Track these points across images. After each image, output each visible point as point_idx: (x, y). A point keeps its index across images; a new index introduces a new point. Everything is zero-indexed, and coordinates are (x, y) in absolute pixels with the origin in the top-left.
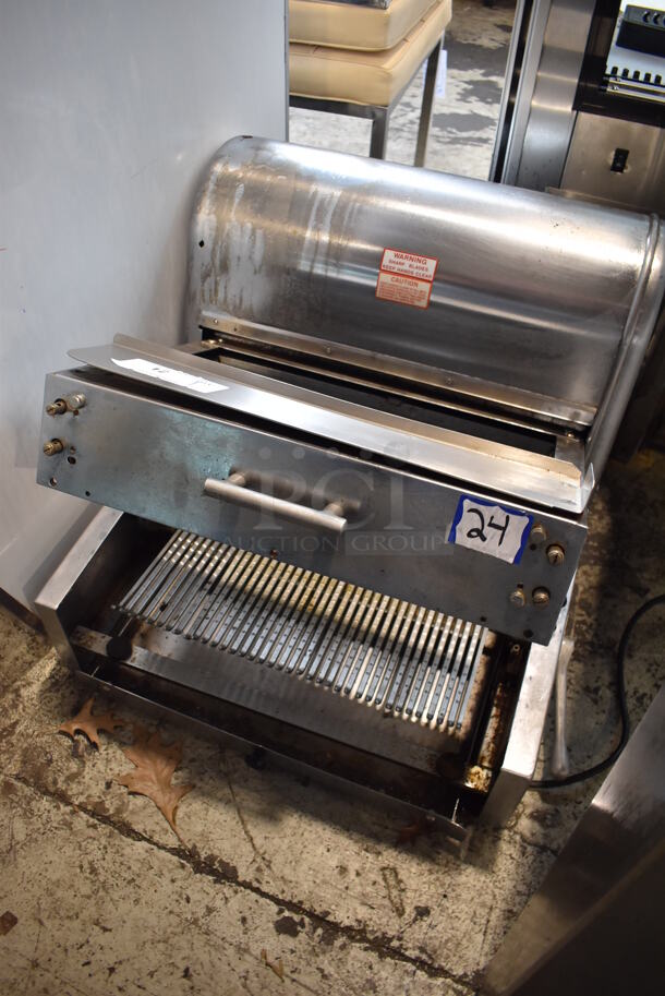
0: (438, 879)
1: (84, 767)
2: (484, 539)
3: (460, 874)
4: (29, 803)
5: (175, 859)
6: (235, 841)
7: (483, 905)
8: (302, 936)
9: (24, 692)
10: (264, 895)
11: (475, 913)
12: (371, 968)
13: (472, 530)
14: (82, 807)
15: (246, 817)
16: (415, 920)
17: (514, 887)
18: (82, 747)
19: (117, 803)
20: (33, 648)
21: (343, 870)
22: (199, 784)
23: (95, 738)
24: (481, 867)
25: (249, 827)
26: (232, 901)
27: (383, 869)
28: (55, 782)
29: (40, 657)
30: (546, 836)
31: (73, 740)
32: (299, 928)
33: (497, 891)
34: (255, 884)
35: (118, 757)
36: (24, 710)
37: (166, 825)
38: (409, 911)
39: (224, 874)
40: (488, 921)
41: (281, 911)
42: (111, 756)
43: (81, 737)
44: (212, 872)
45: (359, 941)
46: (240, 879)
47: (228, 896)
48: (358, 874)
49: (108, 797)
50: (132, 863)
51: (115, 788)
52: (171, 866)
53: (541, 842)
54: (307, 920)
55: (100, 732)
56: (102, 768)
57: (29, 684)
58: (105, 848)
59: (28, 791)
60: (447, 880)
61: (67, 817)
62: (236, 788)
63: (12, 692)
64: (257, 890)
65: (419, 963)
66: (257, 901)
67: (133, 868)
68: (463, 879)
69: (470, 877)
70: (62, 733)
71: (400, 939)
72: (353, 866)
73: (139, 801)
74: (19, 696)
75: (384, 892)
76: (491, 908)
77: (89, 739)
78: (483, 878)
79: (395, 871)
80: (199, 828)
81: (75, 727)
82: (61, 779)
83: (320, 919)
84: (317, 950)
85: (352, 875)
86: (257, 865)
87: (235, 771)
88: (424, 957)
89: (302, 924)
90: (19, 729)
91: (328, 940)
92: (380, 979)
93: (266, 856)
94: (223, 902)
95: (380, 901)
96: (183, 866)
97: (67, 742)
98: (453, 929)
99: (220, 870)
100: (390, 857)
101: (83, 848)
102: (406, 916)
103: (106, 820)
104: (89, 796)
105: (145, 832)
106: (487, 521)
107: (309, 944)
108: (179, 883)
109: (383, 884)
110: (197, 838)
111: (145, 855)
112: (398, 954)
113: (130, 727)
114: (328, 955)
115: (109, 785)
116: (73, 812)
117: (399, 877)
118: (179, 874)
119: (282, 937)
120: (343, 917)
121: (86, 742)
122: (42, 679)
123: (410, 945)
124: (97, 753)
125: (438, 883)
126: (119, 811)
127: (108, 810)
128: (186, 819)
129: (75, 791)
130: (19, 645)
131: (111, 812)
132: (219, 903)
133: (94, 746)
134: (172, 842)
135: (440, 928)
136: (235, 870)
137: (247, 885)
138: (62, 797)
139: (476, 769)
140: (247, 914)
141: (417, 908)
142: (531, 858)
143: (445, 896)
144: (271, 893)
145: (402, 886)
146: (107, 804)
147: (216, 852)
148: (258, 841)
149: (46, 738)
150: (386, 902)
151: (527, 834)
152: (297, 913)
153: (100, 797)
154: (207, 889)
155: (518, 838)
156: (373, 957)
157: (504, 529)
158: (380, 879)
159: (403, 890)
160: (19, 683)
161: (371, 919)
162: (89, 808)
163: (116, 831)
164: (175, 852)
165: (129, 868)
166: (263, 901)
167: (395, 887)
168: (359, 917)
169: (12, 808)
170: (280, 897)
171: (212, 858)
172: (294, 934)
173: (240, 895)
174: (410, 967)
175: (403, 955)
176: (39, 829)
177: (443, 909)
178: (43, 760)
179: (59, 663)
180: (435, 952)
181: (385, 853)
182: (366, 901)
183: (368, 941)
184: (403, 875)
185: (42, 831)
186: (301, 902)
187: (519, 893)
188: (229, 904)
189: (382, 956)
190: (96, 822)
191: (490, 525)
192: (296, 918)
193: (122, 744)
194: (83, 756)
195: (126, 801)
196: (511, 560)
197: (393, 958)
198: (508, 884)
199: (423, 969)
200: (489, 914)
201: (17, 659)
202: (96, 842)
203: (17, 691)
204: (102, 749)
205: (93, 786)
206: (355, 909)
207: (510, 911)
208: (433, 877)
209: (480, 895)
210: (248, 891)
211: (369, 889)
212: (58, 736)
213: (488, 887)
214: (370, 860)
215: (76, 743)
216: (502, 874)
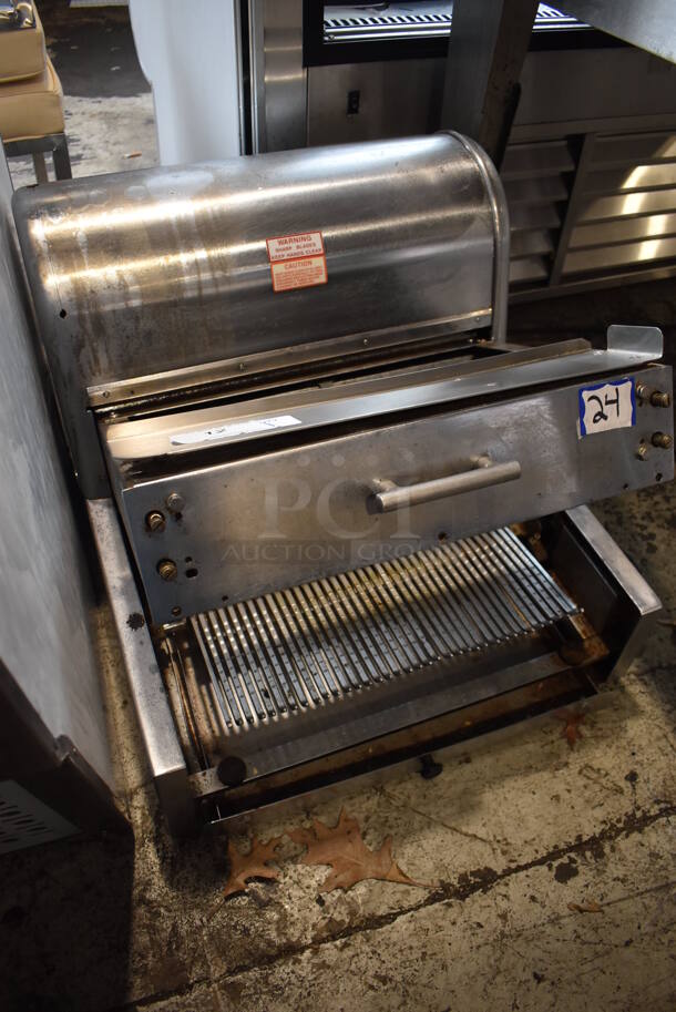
0: (618, 747)
1: (283, 906)
2: (606, 418)
3: (626, 731)
4: (267, 983)
5: (437, 905)
6: (466, 847)
7: (659, 739)
8: (581, 868)
9: (152, 895)
10: (526, 867)
11: (660, 748)
12: (643, 845)
13: (596, 415)
14: (318, 941)
15: (453, 824)
16: (633, 786)
17: (663, 710)
18: (261, 892)
19: (343, 909)
21: (557, 798)
22: (392, 832)
23: (268, 874)
24: (634, 715)
25: (464, 829)
26: (510, 893)
27: (580, 772)
28: (270, 943)
30: (645, 661)
31: (247, 894)
32: (574, 865)
33: (657, 722)
34: (513, 865)
35: (303, 872)
36: (170, 911)
37: (402, 887)
38: (623, 784)
39: (485, 880)
40: (672, 746)
41: (550, 867)
42: (295, 877)
43: (253, 885)
44: (474, 888)
45: (617, 835)
46: (499, 873)
47: (504, 893)
48: (569, 791)
49: (331, 911)
50: (408, 943)
51: (328, 899)
52: (441, 914)
53: (647, 667)
54: (573, 855)
55: (266, 864)
56: (301, 894)
57: (148, 883)
58: (374, 952)
59: (254, 973)
60: (624, 743)
61: (315, 961)
62: (423, 810)
63: (139, 905)
64: (519, 869)
65: (665, 812)
66: (527, 876)
67: (415, 944)
68: (631, 733)
69: (635, 728)
70: (228, 898)
71: (638, 808)
72: (560, 788)
73: (361, 889)
74: (149, 903)
75: (597, 788)
76: (665, 736)
78: (641, 722)
79: (587, 766)
80: (430, 865)
81: (241, 879)
82: (273, 935)
83: (580, 846)
84: (600, 868)
85: (567, 796)
86: (499, 851)
87: (409, 797)
88: (663, 805)
89: (572, 861)
90: (184, 929)
91: (599, 854)
92: (655, 847)
93: (499, 838)
94: (506, 900)
95: (601, 795)
96: (449, 905)
97: (243, 901)
98: (659, 771)
99: (478, 880)
100: (576, 760)
101: (356, 971)
102: (626, 790)
103: (349, 931)
104: (314, 926)
105: (392, 908)
106: (603, 402)
107: (591, 870)
108: (460, 920)
109: (591, 782)
110: (437, 874)
111: (412, 926)
112: (647, 819)
113: (286, 839)
114: (610, 865)
115: (320, 901)
116: (316, 952)
117: (595, 768)
118: (453, 913)
119: (569, 883)
120: (590, 830)
121: (260, 885)
122: (156, 869)
123: (648, 807)
124: (281, 886)
125: (620, 750)
126: (352, 913)
127: (343, 921)
128: (412, 868)
129: (297, 934)
131: (347, 920)
132: (504, 904)
133: (272, 881)
134: (420, 895)
135: (652, 779)
136: (488, 870)
137: (508, 872)
138: (291, 950)
139: (586, 645)
140: (530, 892)
141: (626, 778)
142: (653, 683)
143: (633, 754)
144: (530, 861)
145: (603, 772)
146: (337, 917)
147: (462, 870)
148: (482, 833)
149: (218, 915)
150: (605, 792)
152: (562, 857)
153: (324, 918)
154: (484, 904)
155: (632, 677)
156: (636, 836)
157: (616, 401)
158: (585, 781)
159: (607, 774)
160: (136, 892)
161: (609, 813)
162: (325, 934)
163: (368, 931)
164: (431, 900)
165: (411, 948)
166: (531, 871)
167: (599, 777)
168: (601, 819)
169: (256, 1002)
170: (539, 857)
171: (463, 878)
172: (575, 873)
173: (511, 884)
174: (663, 820)
175: (651, 817)
176: (300, 995)
177: (640, 763)
178: (237, 936)
180: (665, 796)
181: (570, 760)
182: (594, 804)
183: (623, 829)
184: (596, 764)
185: (305, 994)
186: (556, 847)
187: (668, 712)
188: (511, 898)
189: (640, 831)
190: (343, 940)
191: (607, 403)
192: (565, 860)
193: (294, 859)
194: (271, 899)
195: (349, 900)
196: (629, 424)
197: (647, 825)
198: (658, 712)
199: (670, 815)
200: (668, 741)
202: (361, 956)
203: (142, 900)
204: (281, 877)
205: (308, 914)
206: (593, 816)
208: (614, 748)
209: (651, 733)
210: (514, 875)
211: (587, 794)
212: (229, 903)
213: (650, 724)
214: (566, 774)
215: (253, 893)
216: (649, 708)
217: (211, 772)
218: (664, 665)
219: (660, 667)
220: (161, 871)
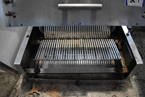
0: (124, 94)
2: (134, 2)
3: (127, 91)
7: (135, 95)
9: (17, 88)
18: (35, 96)
20: (16, 78)
22: (66, 94)
23: (38, 92)
24: (130, 88)
27: (113, 96)
29: (18, 79)
30: (138, 77)
31: (33, 95)
33: (136, 91)
35: (45, 95)
36: (19, 92)
42: (43, 95)
43: (35, 94)
53: (138, 79)
55: (39, 91)
57: (18, 86)
60: (126, 93)
62: (75, 92)
63: (14, 89)
68: (128, 92)
69: (130, 91)
70: (30, 94)
74: (16, 89)
76: (137, 95)
77: (37, 93)
78: (132, 90)
79: (115, 96)
81: (32, 92)
87: (73, 88)
100: (113, 93)
113: (45, 87)
121: (36, 94)
122: (20, 84)
124: (40, 96)
125: (124, 95)
130: (12, 79)
133: (39, 94)
139: (123, 69)
142: (138, 82)
149: (26, 96)
151: (135, 78)
155: (133, 80)
160: (15, 87)
179: (23, 79)
181: (111, 93)
184: (117, 96)
187: (139, 90)
193: (45, 92)
196: (142, 6)
198: (137, 89)
201: (13, 81)
203: (15, 89)
204: (40, 94)
207: (140, 94)
208: (123, 94)
209: (133, 93)
212: (29, 95)
213: (134, 91)
214: (109, 95)
215: (34, 95)
216: (135, 88)
217: (34, 69)
218: (142, 79)
219: (141, 80)
220: (21, 85)
